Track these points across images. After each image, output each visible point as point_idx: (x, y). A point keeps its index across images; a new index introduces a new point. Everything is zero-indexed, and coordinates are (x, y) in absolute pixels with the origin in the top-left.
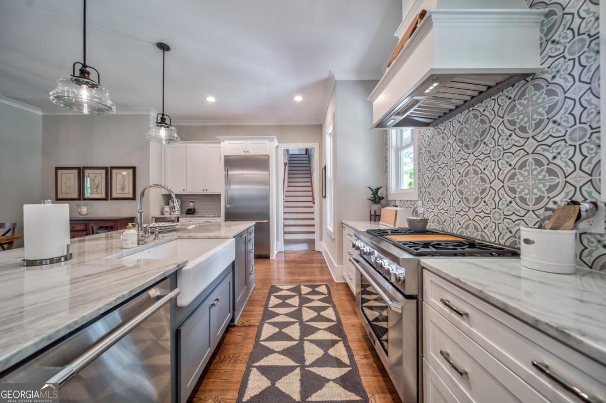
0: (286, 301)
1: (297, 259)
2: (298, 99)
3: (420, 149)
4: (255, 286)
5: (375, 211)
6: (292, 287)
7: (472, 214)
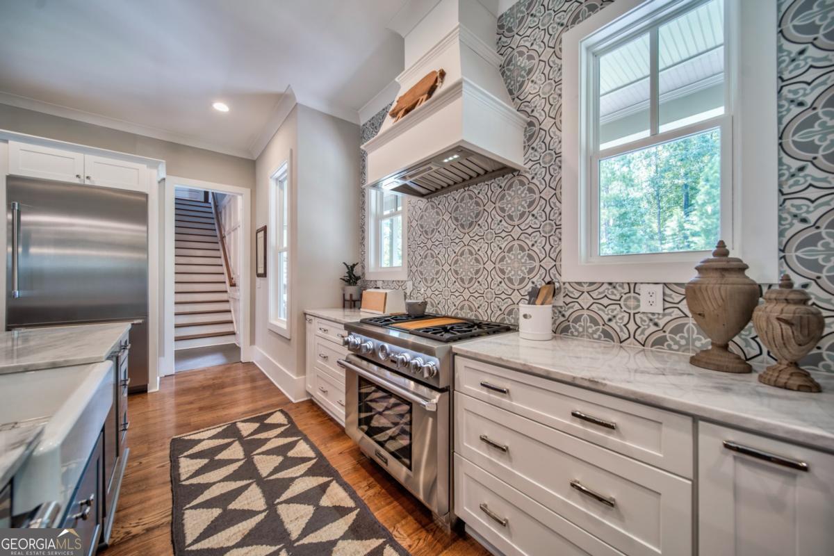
0: (217, 458)
1: (211, 382)
2: (221, 107)
3: (410, 222)
4: (130, 452)
5: (351, 295)
6: (220, 430)
7: (466, 294)
